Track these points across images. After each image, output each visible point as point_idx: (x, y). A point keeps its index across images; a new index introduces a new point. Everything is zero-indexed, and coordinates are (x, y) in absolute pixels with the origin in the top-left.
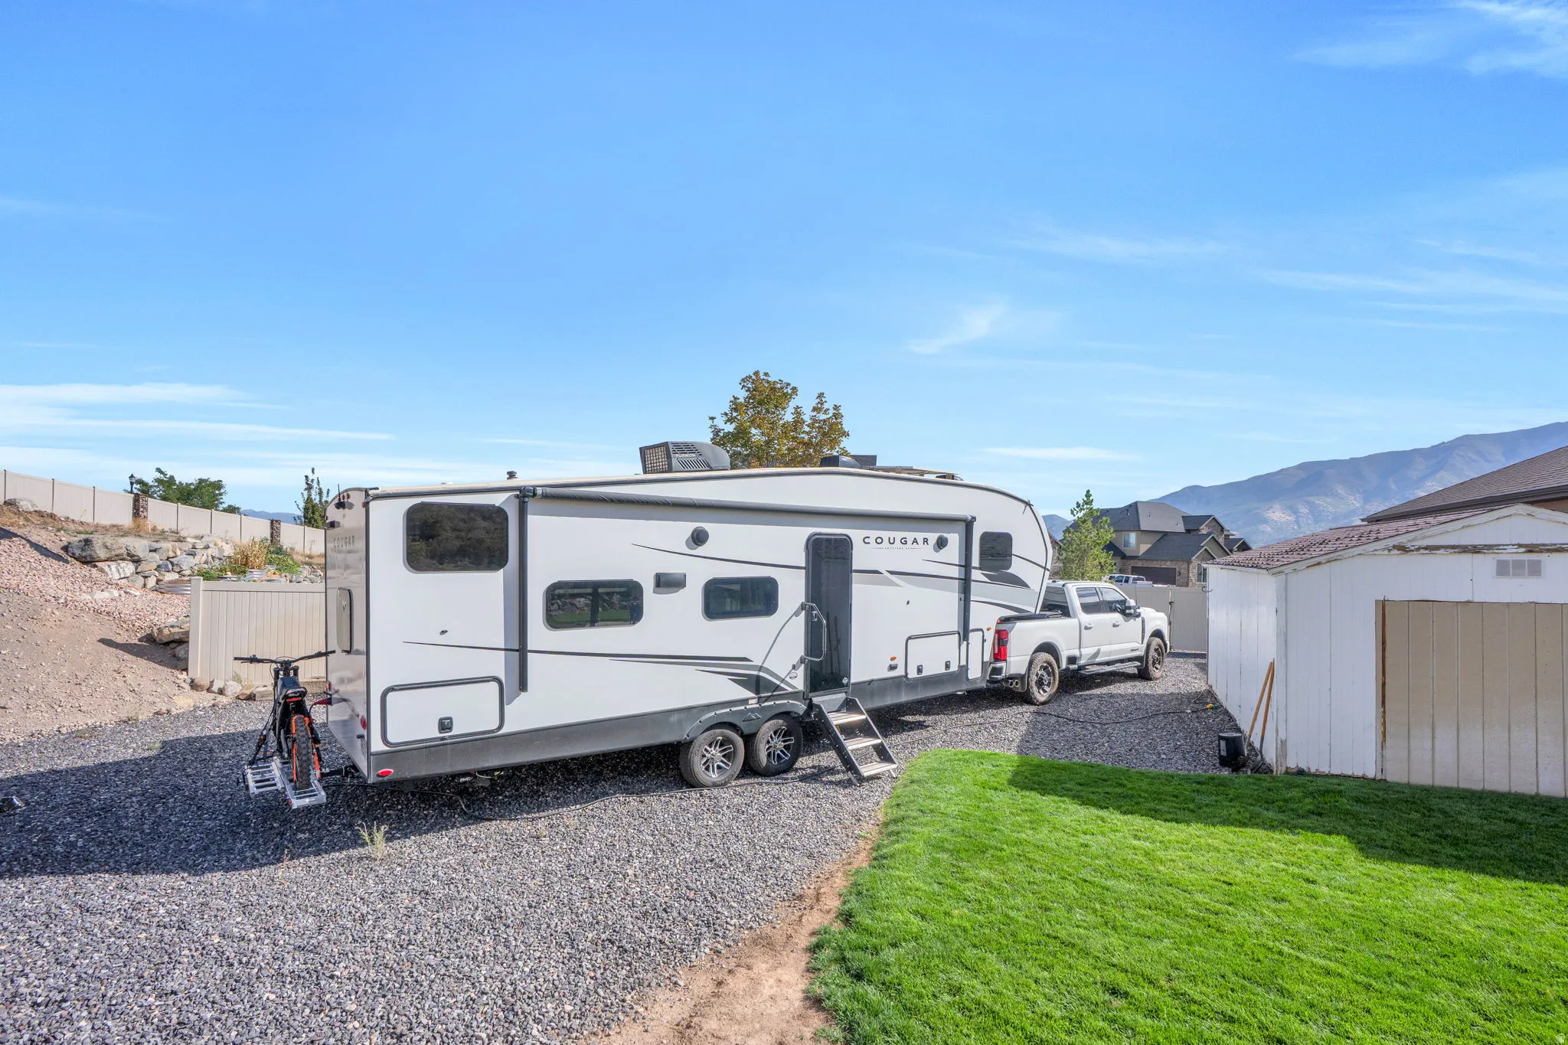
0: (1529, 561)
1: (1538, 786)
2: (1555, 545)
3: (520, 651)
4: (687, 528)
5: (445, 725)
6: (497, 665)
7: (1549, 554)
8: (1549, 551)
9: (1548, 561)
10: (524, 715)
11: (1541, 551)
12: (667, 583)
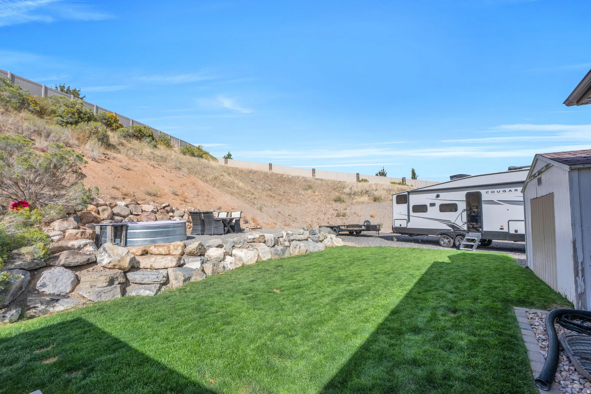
3: (409, 216)
4: (435, 194)
5: (400, 225)
6: (406, 217)
10: (410, 226)
12: (433, 205)
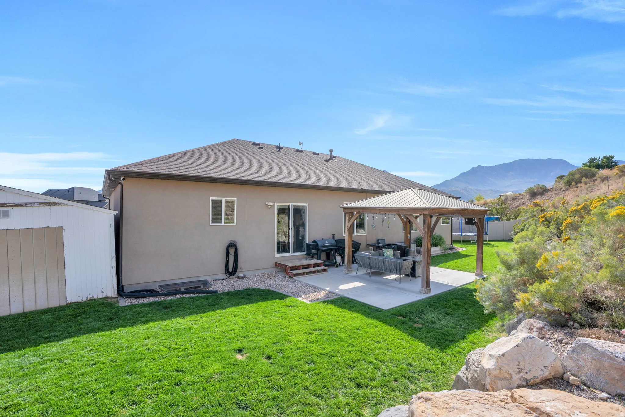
0: (2, 211)
1: (10, 311)
2: (15, 203)
7: (13, 207)
8: (11, 206)
9: (13, 211)
11: (8, 206)
